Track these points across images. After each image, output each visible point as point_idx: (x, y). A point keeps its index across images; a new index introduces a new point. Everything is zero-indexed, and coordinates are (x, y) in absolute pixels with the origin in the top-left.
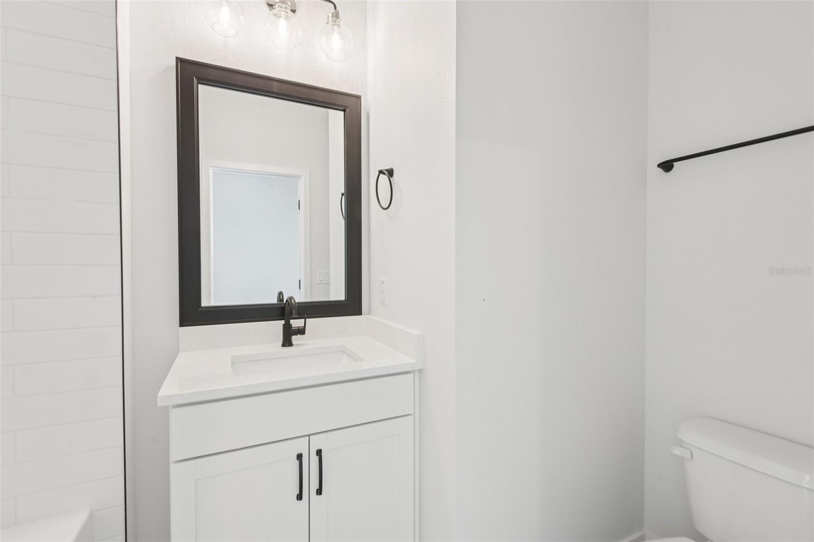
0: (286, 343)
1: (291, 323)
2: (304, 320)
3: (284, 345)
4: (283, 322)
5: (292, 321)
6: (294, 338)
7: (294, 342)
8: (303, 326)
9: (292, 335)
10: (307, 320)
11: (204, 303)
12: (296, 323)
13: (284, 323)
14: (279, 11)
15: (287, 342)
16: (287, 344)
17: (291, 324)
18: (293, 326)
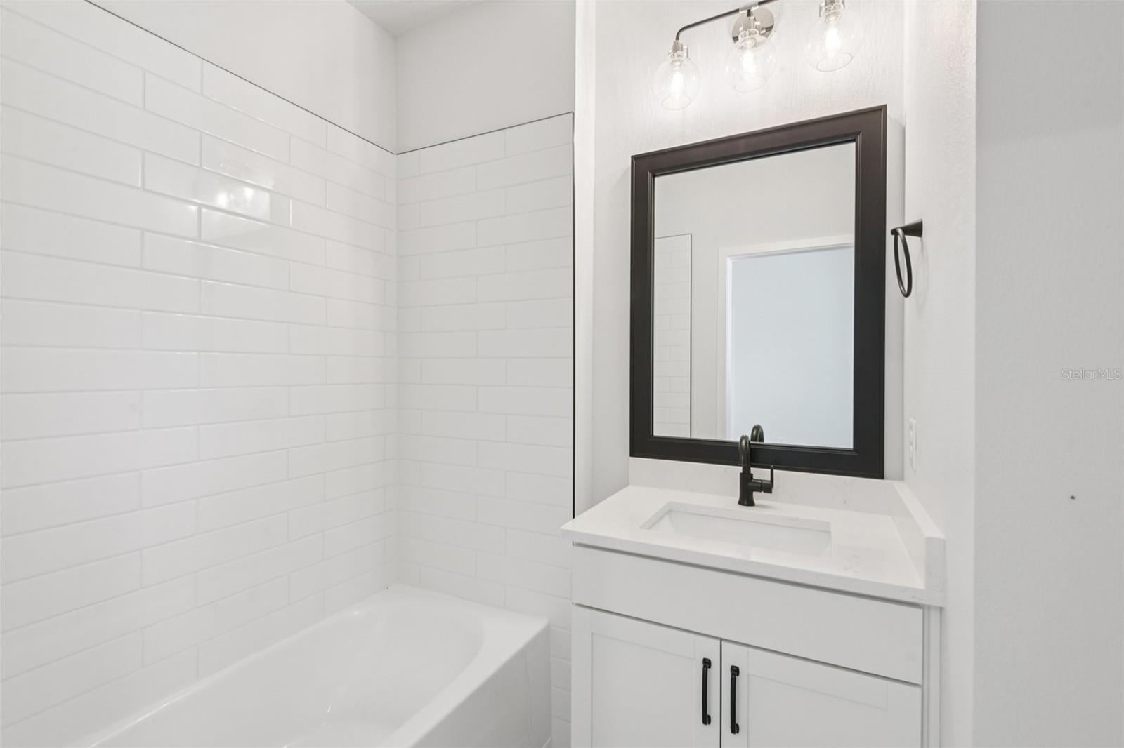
0: (744, 501)
1: (752, 472)
2: (769, 470)
3: (741, 503)
4: (740, 469)
5: (753, 470)
6: (756, 495)
7: (756, 501)
8: (770, 479)
9: (753, 490)
10: (775, 471)
11: (655, 434)
12: (760, 474)
13: (741, 471)
14: (744, 41)
15: (746, 500)
16: (745, 503)
17: (752, 475)
18: (755, 477)
